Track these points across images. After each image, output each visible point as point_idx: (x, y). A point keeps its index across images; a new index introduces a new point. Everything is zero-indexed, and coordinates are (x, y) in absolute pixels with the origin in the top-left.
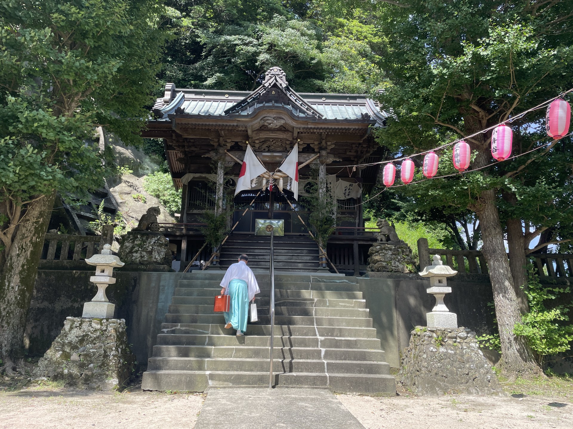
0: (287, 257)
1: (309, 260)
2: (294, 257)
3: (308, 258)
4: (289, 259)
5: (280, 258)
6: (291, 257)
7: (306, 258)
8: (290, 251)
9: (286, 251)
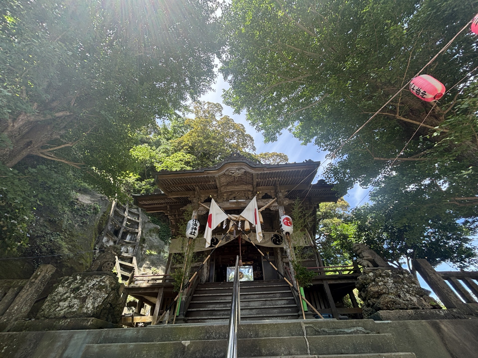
0: (260, 303)
1: (284, 304)
2: (268, 302)
3: (283, 302)
4: (262, 305)
5: (253, 304)
6: (264, 302)
7: (280, 302)
8: (263, 296)
9: (258, 296)
